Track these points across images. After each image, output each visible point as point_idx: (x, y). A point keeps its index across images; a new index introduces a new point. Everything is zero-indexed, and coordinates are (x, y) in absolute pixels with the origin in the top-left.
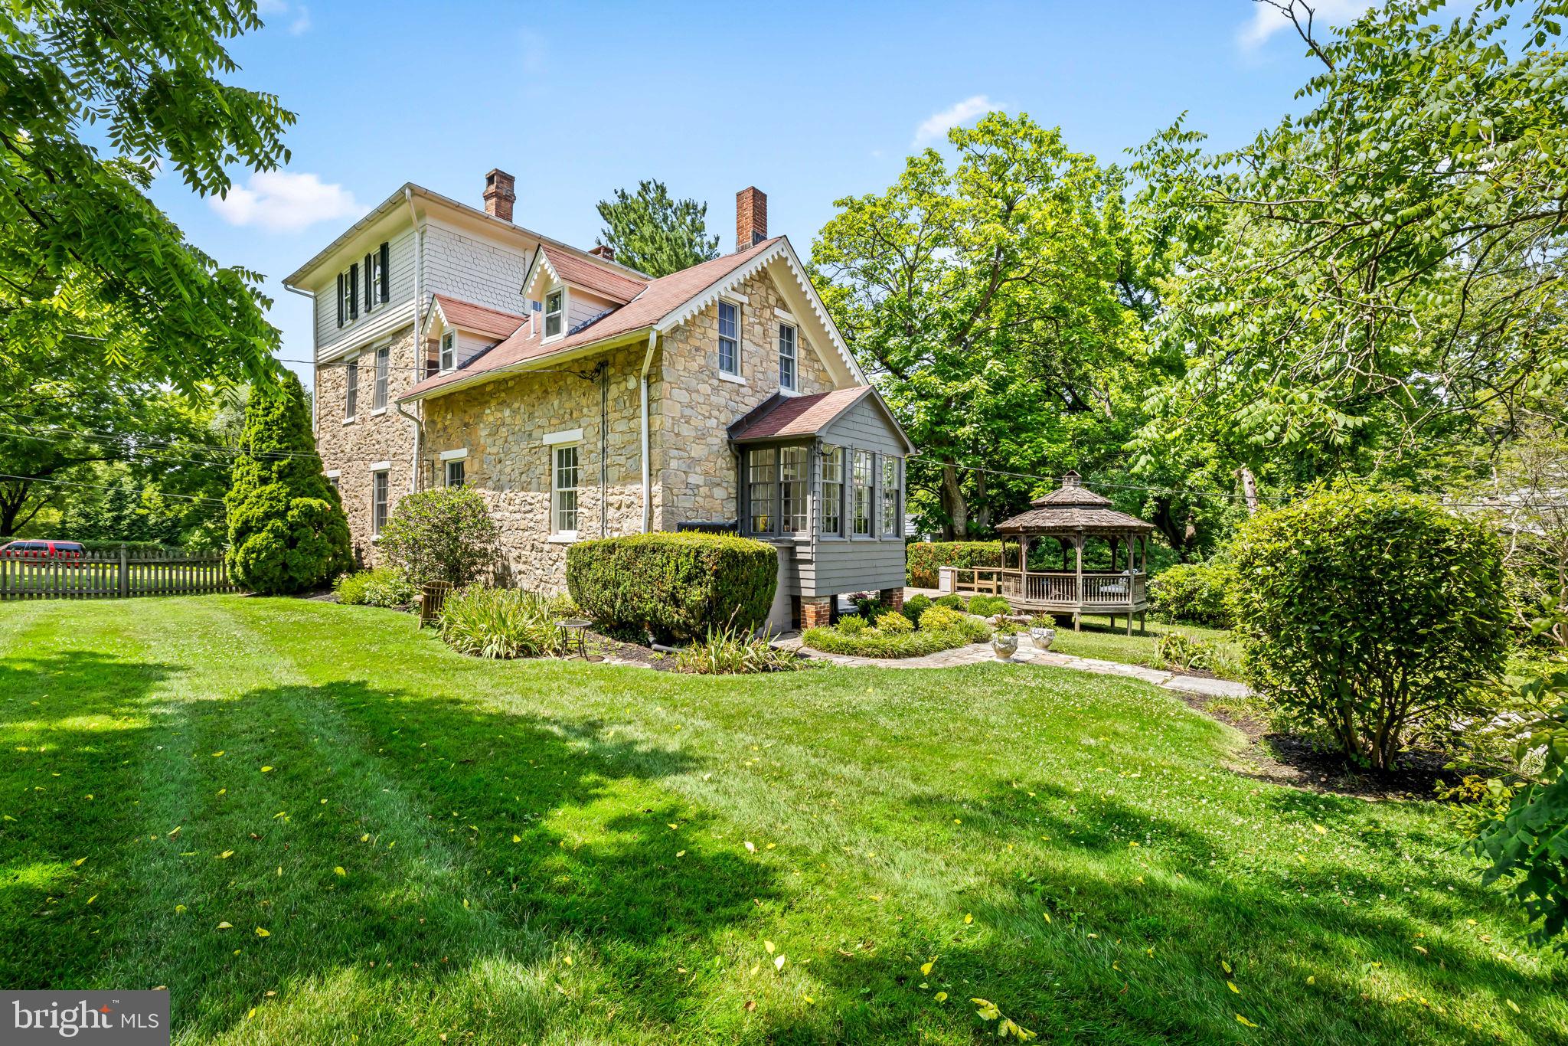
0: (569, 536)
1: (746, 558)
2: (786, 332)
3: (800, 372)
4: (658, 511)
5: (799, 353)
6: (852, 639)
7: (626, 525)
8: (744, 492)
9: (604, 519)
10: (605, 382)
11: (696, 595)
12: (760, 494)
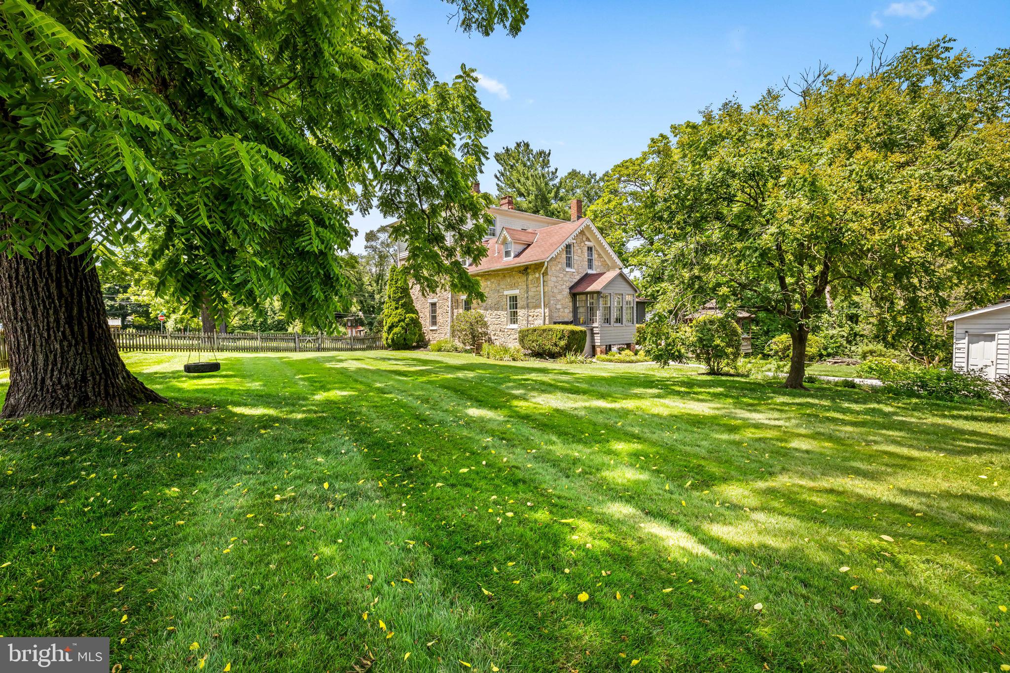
0: (515, 326)
1: (577, 332)
2: (590, 249)
3: (595, 263)
4: (547, 318)
5: (595, 256)
6: (612, 358)
7: (536, 322)
8: (575, 310)
9: (528, 321)
10: (528, 274)
11: (562, 343)
12: (581, 310)
